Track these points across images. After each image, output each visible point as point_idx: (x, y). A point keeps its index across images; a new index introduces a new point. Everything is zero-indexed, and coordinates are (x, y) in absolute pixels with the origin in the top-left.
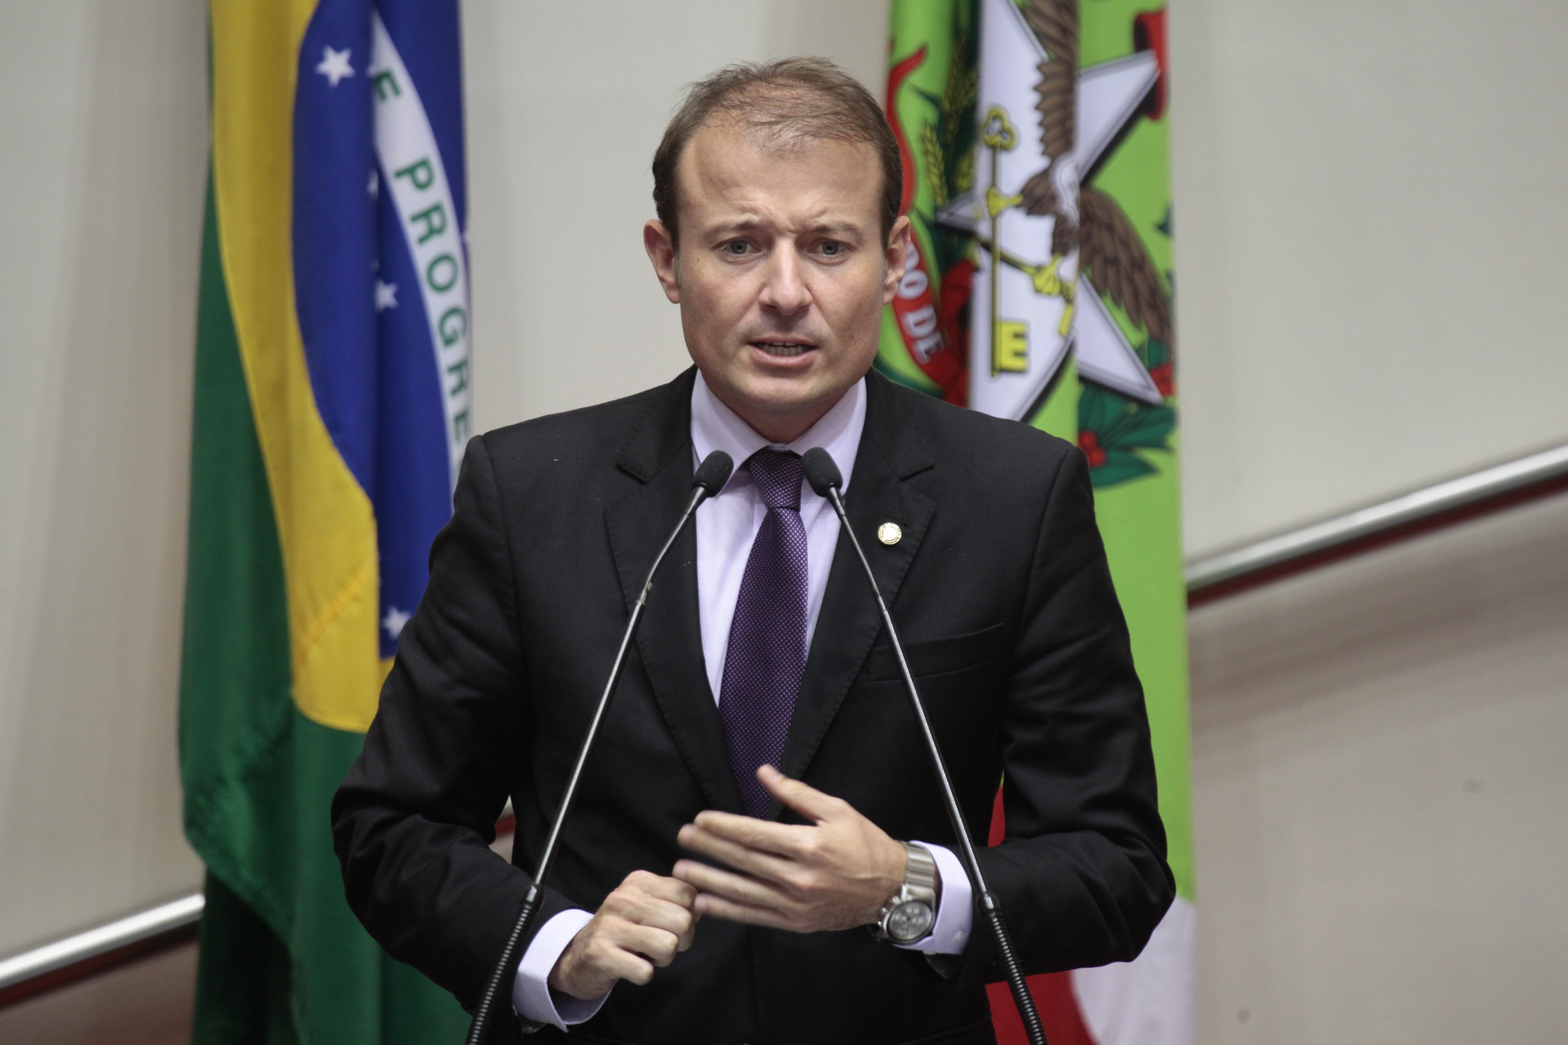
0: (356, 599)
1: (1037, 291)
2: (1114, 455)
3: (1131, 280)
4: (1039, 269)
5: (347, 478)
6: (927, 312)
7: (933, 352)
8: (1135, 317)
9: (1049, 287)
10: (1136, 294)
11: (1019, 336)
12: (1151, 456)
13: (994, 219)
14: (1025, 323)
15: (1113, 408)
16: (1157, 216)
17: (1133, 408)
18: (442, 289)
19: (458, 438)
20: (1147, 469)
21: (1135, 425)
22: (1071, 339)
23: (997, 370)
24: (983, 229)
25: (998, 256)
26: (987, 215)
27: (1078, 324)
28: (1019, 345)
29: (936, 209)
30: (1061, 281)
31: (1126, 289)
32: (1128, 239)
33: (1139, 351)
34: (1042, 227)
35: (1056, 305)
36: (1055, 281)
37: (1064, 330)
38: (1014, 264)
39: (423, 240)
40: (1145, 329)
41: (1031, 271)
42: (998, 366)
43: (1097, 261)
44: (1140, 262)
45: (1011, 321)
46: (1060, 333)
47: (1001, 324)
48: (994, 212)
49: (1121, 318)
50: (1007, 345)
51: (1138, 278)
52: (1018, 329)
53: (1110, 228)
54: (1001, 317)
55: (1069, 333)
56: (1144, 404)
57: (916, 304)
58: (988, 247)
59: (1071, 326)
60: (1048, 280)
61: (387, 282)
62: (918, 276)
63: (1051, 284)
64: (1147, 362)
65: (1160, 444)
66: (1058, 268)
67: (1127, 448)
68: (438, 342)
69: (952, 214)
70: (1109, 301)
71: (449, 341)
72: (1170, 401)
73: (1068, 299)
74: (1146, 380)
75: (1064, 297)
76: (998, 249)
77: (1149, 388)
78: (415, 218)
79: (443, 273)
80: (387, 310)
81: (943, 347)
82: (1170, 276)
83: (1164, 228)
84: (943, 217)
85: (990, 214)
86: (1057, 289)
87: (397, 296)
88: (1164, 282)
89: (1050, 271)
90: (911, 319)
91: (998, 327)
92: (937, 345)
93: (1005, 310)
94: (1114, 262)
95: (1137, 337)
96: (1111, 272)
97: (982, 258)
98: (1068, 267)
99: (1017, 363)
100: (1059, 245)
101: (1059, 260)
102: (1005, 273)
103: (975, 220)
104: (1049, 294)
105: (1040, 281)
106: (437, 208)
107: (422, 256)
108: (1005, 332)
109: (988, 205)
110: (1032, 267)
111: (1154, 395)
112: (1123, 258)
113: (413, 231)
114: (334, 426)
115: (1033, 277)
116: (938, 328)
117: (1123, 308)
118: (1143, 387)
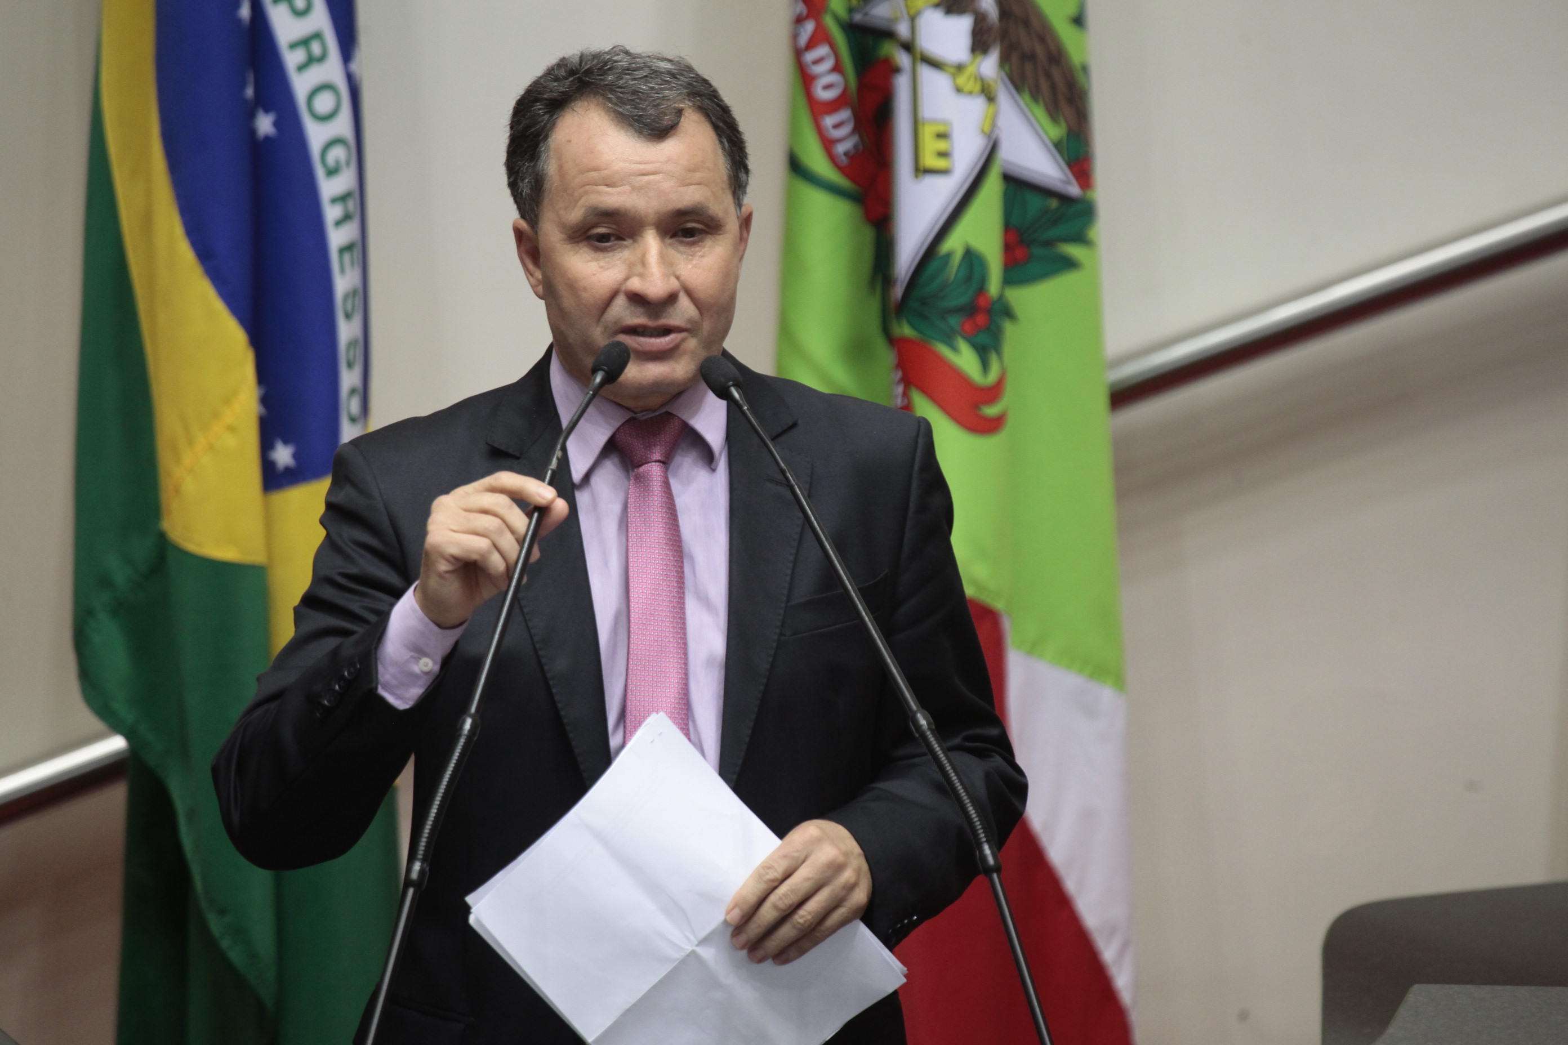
0: (231, 429)
1: (959, 90)
2: (1037, 251)
3: (1048, 76)
4: (960, 68)
5: (219, 306)
6: (845, 114)
7: (851, 154)
8: (1053, 113)
9: (969, 86)
10: (1053, 88)
11: (942, 136)
12: (1073, 250)
13: (913, 19)
14: (946, 123)
15: (1035, 203)
16: (1071, 10)
17: (1054, 203)
18: (324, 118)
19: (342, 270)
20: (1069, 264)
21: (1057, 220)
22: (994, 137)
23: (921, 171)
24: (903, 30)
25: (918, 56)
26: (906, 16)
27: (1001, 122)
28: (942, 145)
29: (851, 10)
30: (982, 80)
31: (1044, 84)
32: (1045, 34)
33: (1058, 145)
34: (961, 26)
35: (977, 105)
36: (976, 79)
37: (987, 129)
38: (935, 64)
39: (301, 68)
40: (1063, 124)
41: (952, 70)
42: (921, 167)
43: (1015, 57)
44: (1057, 56)
45: (934, 121)
46: (983, 131)
47: (923, 124)
48: (912, 12)
49: (1040, 113)
50: (930, 146)
51: (1056, 73)
52: (941, 129)
53: (1026, 23)
54: (923, 118)
55: (992, 131)
56: (1065, 199)
57: (833, 106)
58: (908, 47)
59: (994, 125)
60: (969, 79)
61: (267, 111)
62: (834, 78)
63: (972, 82)
64: (1066, 158)
65: (1080, 238)
66: (979, 67)
67: (1049, 244)
68: (320, 172)
69: (866, 14)
70: (1027, 96)
71: (332, 172)
72: (1090, 194)
73: (991, 98)
74: (1065, 174)
75: (986, 95)
76: (918, 50)
77: (1069, 183)
78: (293, 46)
79: (324, 103)
80: (267, 139)
81: (861, 148)
82: (1085, 69)
83: (1078, 21)
84: (858, 17)
85: (909, 14)
86: (978, 87)
87: (276, 124)
88: (1080, 76)
89: (971, 70)
90: (829, 121)
91: (920, 128)
92: (856, 146)
93: (927, 111)
94: (1032, 57)
95: (1056, 132)
96: (1029, 67)
97: (903, 59)
98: (989, 65)
99: (941, 163)
100: (979, 44)
101: (979, 58)
102: (926, 73)
103: (895, 20)
104: (971, 93)
105: (961, 80)
106: (317, 36)
107: (301, 85)
108: (927, 132)
109: (907, 5)
110: (952, 66)
111: (1074, 190)
112: (1039, 51)
113: (292, 59)
114: (205, 254)
115: (954, 76)
116: (856, 130)
117: (1041, 102)
118: (1062, 181)
